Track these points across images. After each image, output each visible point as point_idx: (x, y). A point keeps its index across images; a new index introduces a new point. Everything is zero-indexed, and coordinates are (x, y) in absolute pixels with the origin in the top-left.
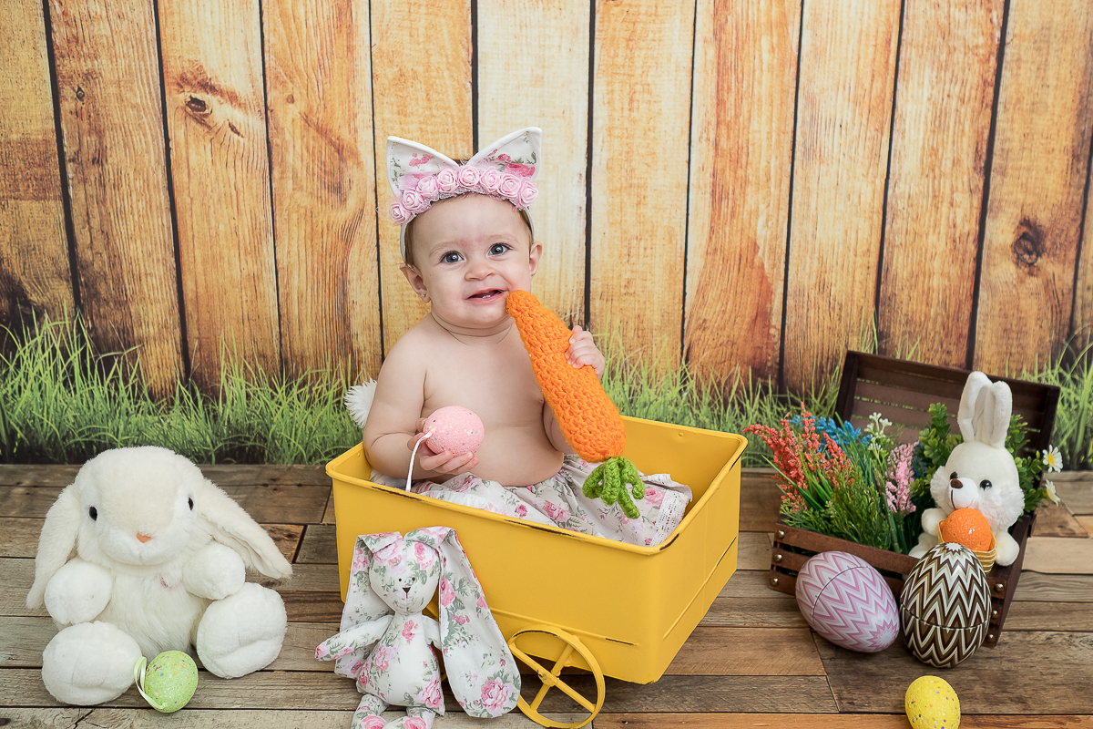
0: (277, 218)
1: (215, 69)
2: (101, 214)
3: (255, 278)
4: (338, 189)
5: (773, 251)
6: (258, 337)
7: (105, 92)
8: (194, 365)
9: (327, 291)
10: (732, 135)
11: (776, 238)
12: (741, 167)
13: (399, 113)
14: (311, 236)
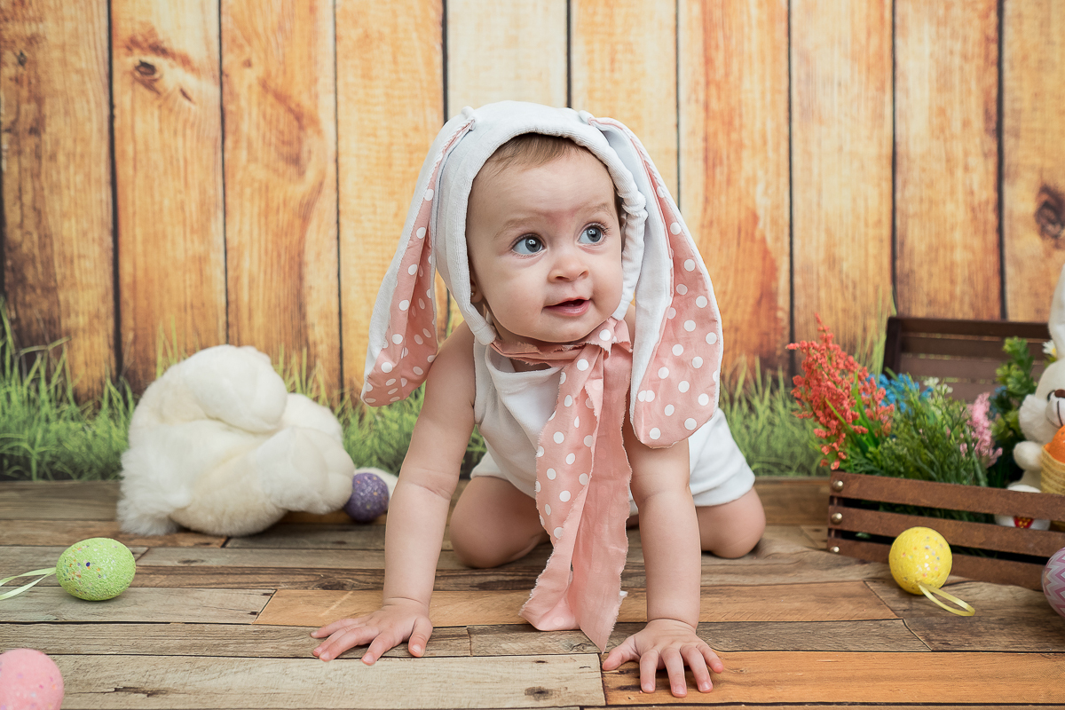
0: (229, 192)
1: (168, 32)
2: (34, 189)
3: (201, 261)
4: (295, 161)
5: (774, 222)
6: (202, 328)
7: (48, 56)
8: (128, 361)
9: (282, 275)
10: (723, 96)
11: (778, 207)
12: (735, 130)
13: (363, 76)
14: (266, 212)
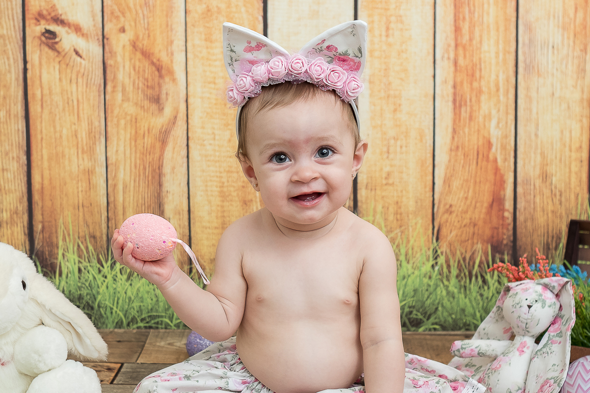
0: (109, 124)
1: (65, 7)
3: (90, 173)
4: (157, 100)
5: (504, 147)
6: (90, 221)
8: (38, 245)
9: (147, 182)
10: (468, 55)
11: (506, 137)
12: (476, 80)
13: (206, 40)
14: (135, 138)
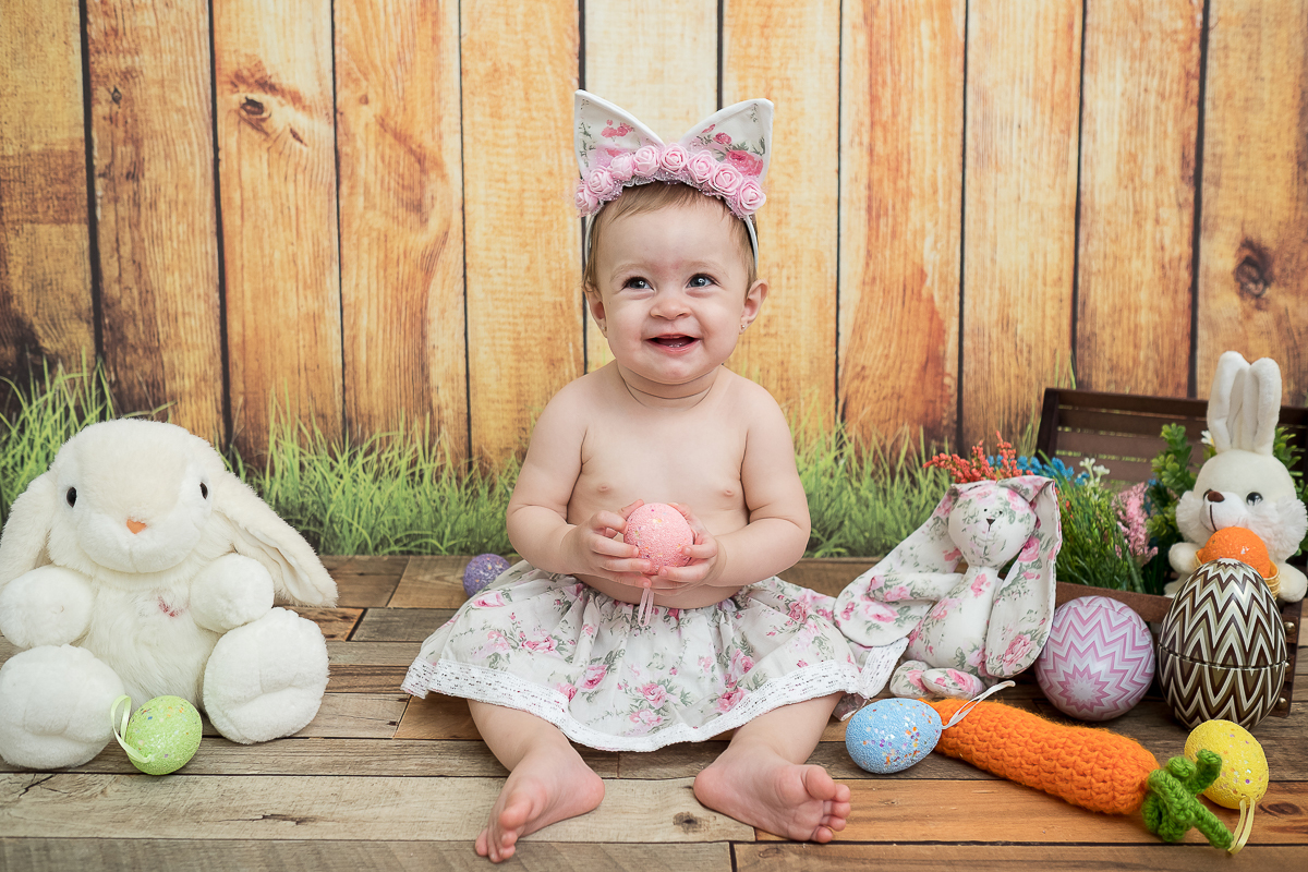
0: (344, 243)
1: (276, 66)
2: (133, 240)
3: (315, 318)
4: (417, 207)
5: (944, 280)
6: (317, 392)
7: (146, 93)
8: (238, 428)
9: (403, 333)
10: (889, 139)
11: (947, 263)
12: (902, 176)
13: (492, 116)
14: (385, 265)
